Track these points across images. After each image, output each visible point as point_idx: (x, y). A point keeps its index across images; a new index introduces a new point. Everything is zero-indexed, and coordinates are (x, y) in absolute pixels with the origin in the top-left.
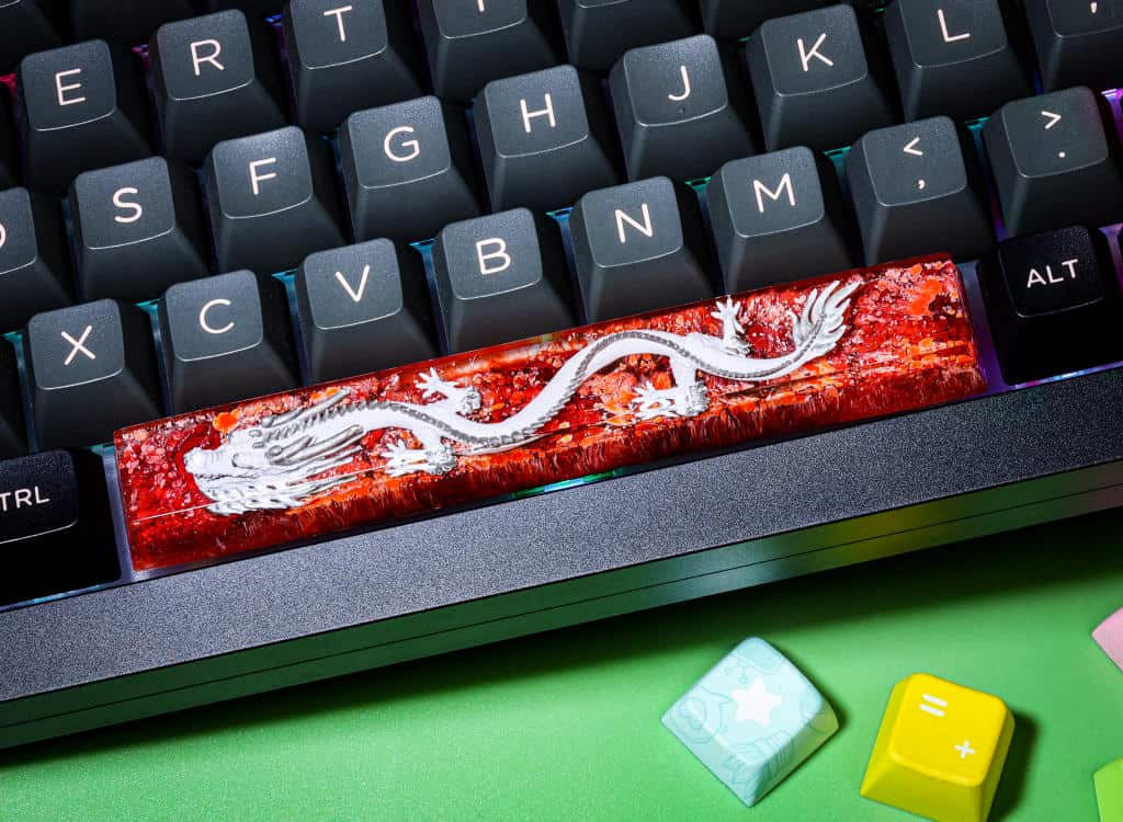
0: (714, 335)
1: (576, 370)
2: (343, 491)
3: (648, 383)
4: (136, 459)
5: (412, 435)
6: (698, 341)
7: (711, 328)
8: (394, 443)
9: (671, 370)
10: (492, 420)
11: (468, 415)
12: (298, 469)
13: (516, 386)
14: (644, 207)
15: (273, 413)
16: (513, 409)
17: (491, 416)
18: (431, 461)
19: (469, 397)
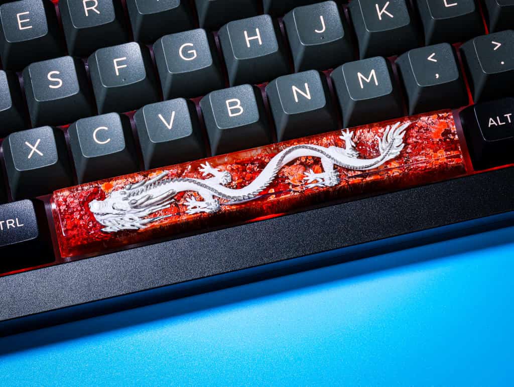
0: (341, 147)
2: (166, 221)
3: (310, 170)
4: (64, 205)
5: (198, 194)
6: (335, 151)
7: (340, 144)
8: (190, 198)
9: (321, 164)
10: (237, 188)
11: (225, 185)
12: (144, 210)
13: (248, 171)
14: (306, 85)
15: (131, 183)
16: (247, 182)
17: (236, 186)
18: (208, 207)
19: (226, 176)
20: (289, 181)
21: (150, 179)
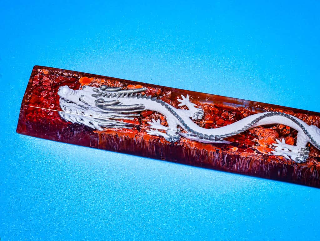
2: (124, 132)
3: (283, 139)
6: (315, 131)
8: (156, 120)
11: (194, 120)
17: (205, 125)
19: (199, 112)
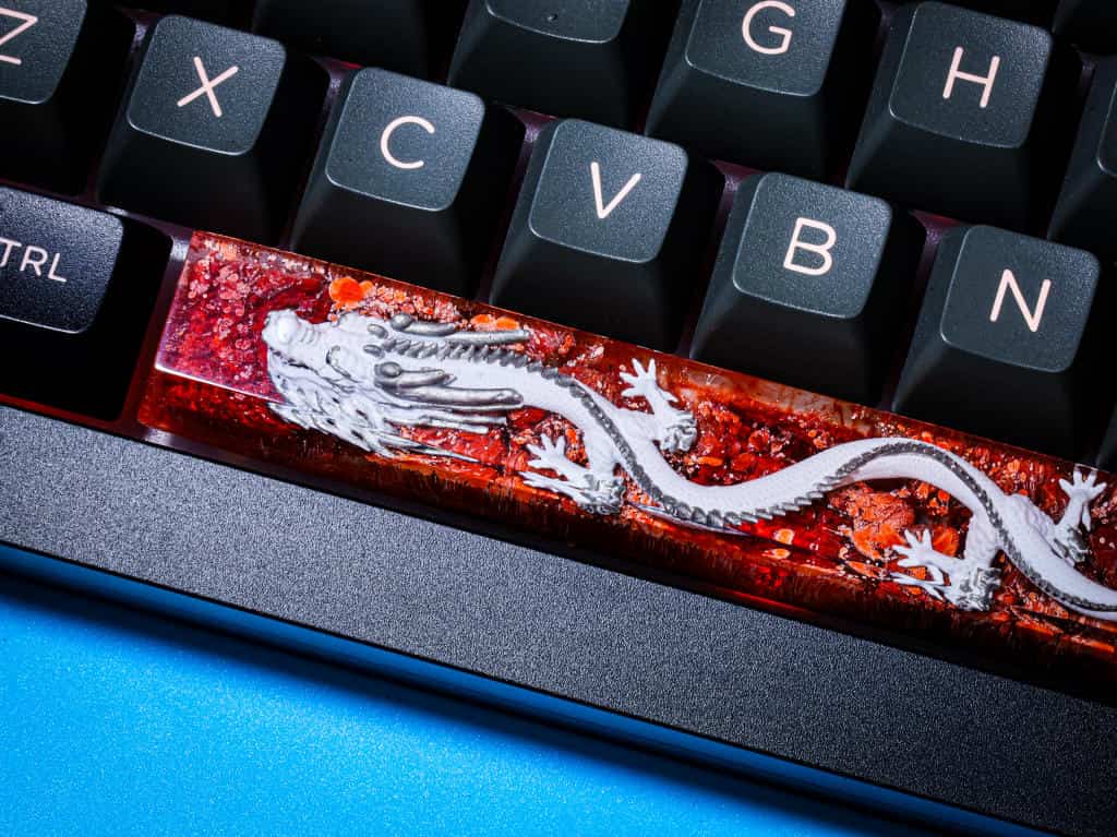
0: (1047, 512)
1: (840, 465)
2: (454, 469)
3: (926, 532)
4: (206, 282)
5: (581, 441)
6: (1022, 515)
7: (1049, 501)
8: (552, 439)
10: (694, 477)
11: (667, 451)
12: (411, 408)
13: (751, 445)
14: (1047, 284)
15: (416, 313)
16: (731, 476)
17: (696, 470)
18: (586, 491)
19: (681, 427)
20: (850, 534)
21: (472, 330)
